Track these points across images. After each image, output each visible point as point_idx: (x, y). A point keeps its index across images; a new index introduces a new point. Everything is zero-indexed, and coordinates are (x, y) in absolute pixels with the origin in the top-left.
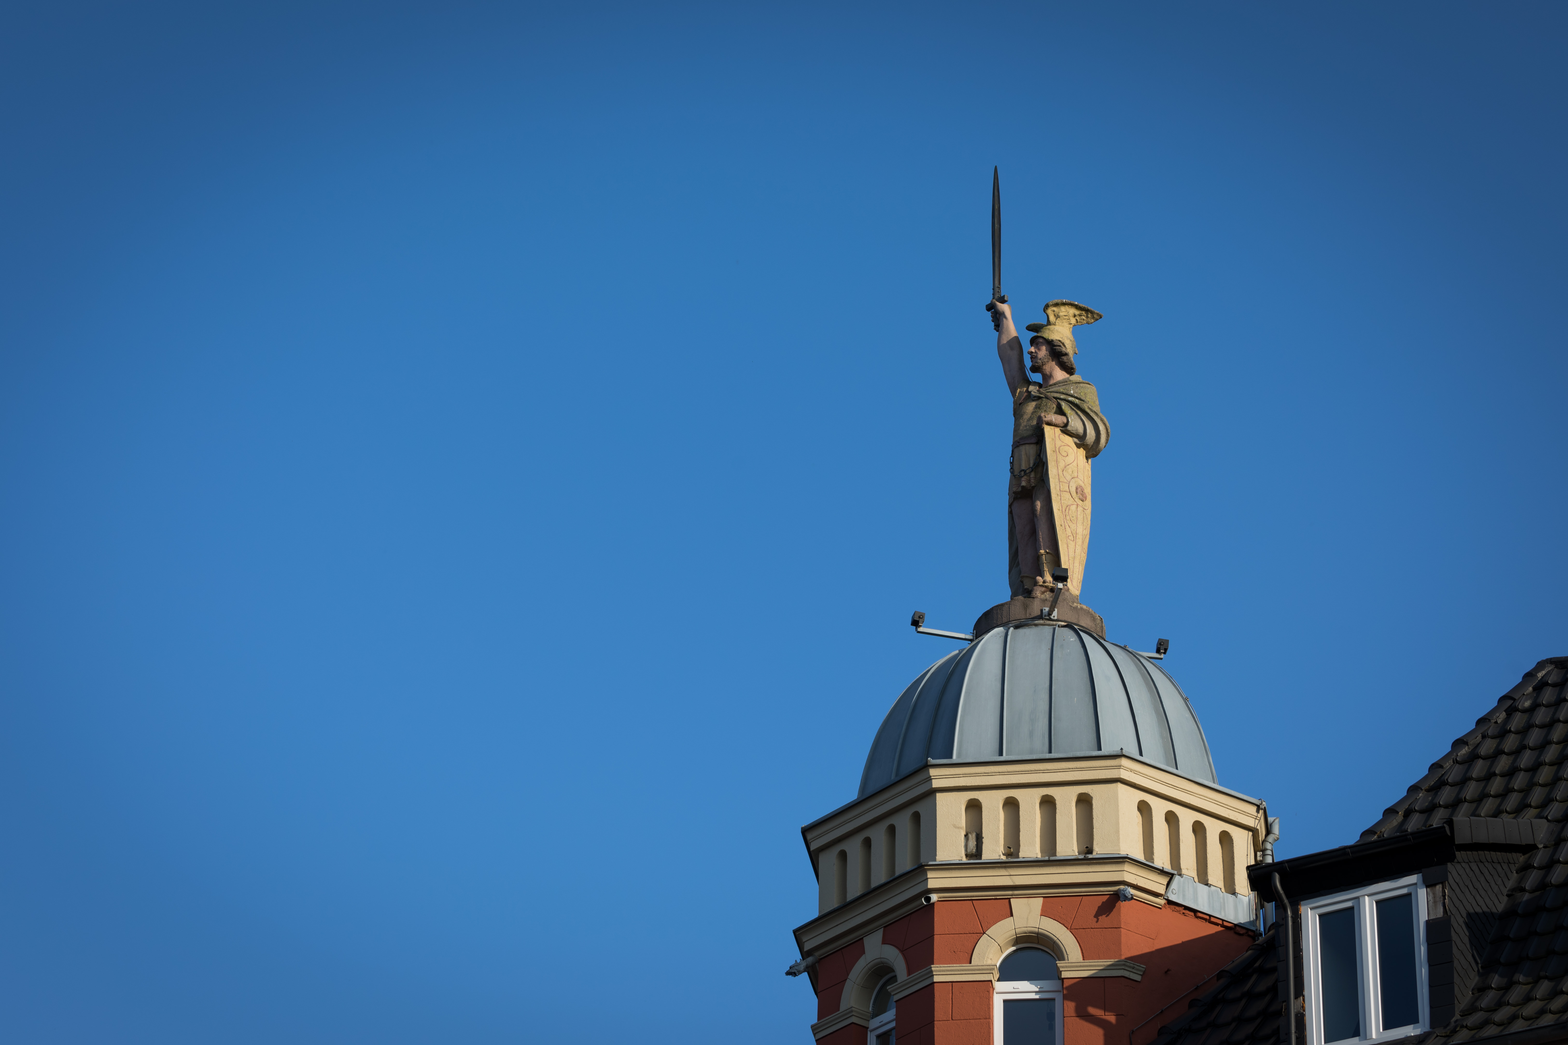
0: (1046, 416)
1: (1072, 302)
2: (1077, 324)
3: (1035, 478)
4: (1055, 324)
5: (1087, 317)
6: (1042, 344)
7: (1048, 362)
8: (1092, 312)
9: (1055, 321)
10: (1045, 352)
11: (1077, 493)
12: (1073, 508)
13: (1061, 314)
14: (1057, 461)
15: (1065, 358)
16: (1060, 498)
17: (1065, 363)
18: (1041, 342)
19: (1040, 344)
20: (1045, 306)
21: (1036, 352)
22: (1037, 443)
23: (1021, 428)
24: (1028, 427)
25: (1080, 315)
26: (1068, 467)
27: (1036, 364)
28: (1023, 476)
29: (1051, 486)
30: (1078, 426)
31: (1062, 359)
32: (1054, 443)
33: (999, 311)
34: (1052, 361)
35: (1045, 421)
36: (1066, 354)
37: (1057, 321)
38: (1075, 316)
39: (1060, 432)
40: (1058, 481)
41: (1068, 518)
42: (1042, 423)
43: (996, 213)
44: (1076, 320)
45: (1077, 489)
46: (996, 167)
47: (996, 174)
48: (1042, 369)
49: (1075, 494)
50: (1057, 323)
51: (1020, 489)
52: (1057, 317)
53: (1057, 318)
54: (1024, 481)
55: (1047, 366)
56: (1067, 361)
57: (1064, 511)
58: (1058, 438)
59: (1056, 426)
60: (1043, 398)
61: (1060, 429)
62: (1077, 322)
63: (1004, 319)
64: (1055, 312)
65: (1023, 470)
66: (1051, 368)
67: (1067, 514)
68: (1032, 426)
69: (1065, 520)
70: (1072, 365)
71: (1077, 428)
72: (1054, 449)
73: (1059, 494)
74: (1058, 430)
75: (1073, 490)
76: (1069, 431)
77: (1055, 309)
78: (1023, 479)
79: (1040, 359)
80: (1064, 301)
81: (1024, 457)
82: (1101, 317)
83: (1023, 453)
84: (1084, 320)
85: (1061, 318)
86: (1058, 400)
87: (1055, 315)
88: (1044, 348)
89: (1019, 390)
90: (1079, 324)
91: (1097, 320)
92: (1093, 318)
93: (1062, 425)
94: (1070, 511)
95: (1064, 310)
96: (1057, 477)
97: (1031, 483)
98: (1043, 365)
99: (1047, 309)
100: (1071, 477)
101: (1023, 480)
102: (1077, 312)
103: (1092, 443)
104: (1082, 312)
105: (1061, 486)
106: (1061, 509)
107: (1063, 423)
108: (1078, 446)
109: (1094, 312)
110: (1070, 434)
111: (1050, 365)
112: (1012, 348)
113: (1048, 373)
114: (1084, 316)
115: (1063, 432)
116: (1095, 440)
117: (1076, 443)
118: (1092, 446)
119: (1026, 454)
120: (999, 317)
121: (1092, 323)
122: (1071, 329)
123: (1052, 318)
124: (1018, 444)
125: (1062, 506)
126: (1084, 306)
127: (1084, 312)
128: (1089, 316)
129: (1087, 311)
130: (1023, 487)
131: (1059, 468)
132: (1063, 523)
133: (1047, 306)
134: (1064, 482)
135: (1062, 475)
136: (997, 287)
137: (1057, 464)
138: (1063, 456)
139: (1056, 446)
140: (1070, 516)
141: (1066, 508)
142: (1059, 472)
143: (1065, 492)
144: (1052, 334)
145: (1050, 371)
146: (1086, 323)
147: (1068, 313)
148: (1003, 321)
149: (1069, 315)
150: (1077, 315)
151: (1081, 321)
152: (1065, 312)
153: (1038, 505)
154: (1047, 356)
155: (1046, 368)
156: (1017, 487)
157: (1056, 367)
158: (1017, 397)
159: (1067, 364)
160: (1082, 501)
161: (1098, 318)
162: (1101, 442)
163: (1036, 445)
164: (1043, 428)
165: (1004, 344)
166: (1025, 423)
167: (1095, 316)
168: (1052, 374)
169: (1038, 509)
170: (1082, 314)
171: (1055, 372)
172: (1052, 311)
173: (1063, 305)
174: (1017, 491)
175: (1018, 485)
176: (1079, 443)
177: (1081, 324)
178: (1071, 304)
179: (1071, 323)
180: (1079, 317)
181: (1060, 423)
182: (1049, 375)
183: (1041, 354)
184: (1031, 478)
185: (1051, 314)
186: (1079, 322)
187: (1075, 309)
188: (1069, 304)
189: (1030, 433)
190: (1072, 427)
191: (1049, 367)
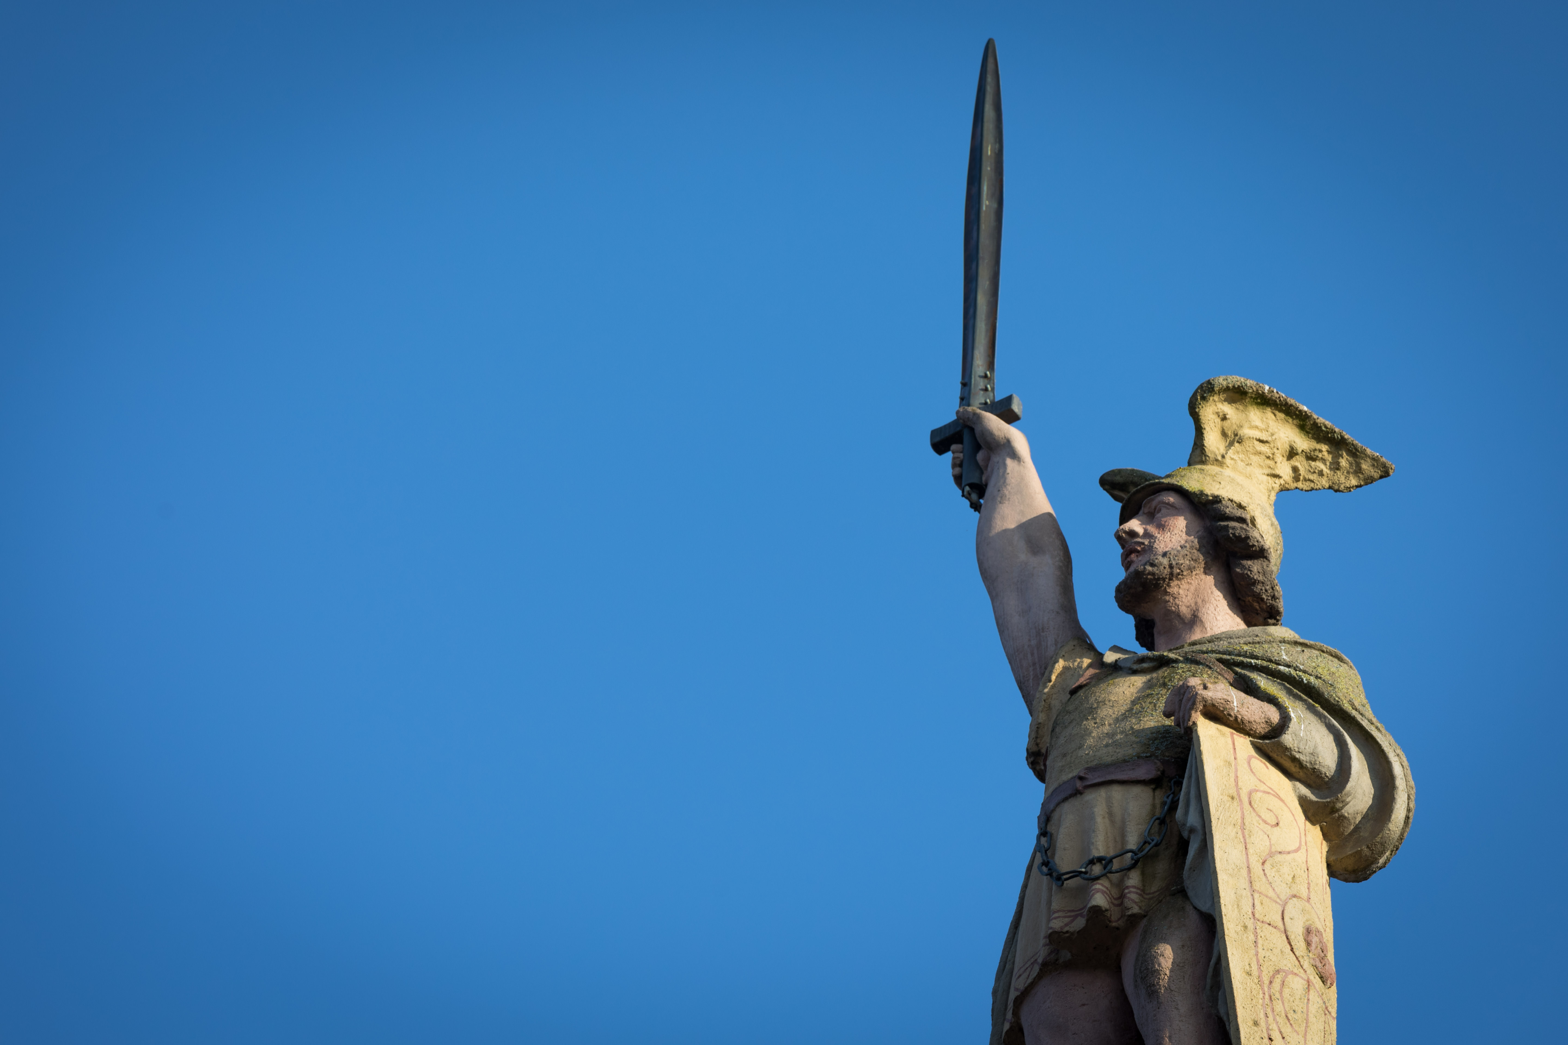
0: (1209, 685)
1: (1291, 401)
2: (1293, 485)
3: (1143, 891)
4: (1220, 462)
5: (1335, 467)
6: (1175, 510)
7: (1191, 569)
8: (1355, 453)
9: (1222, 450)
10: (1184, 535)
11: (1308, 944)
12: (1297, 984)
13: (1246, 432)
14: (1243, 829)
15: (1255, 567)
16: (1252, 937)
17: (1255, 582)
18: (1171, 506)
19: (1164, 511)
20: (1201, 387)
21: (1147, 535)
22: (1155, 783)
23: (1090, 741)
24: (1119, 737)
25: (1310, 457)
26: (1279, 858)
27: (1149, 568)
28: (1097, 878)
29: (1222, 894)
30: (1318, 741)
31: (1243, 567)
32: (1232, 775)
33: (991, 434)
34: (1205, 573)
35: (1204, 700)
36: (1261, 554)
37: (1231, 453)
38: (1292, 454)
39: (1252, 751)
40: (1247, 885)
41: (1279, 1007)
42: (1193, 706)
44: (1295, 470)
45: (1308, 931)
46: (989, 50)
47: (990, 60)
48: (1166, 593)
49: (1303, 945)
50: (1228, 461)
51: (1080, 923)
52: (1233, 439)
53: (1231, 444)
54: (1103, 892)
55: (1184, 585)
56: (1261, 578)
57: (1267, 982)
58: (1246, 765)
59: (1239, 726)
60: (1176, 661)
61: (1252, 743)
62: (1296, 478)
63: (1009, 462)
64: (1226, 424)
65: (1100, 859)
66: (1197, 591)
67: (1278, 995)
68: (1137, 733)
69: (1269, 1011)
70: (1274, 597)
71: (1316, 747)
72: (1233, 792)
73: (1250, 926)
74: (1244, 743)
75: (1297, 931)
76: (1287, 749)
77: (1227, 409)
78: (1098, 886)
79: (1165, 555)
80: (1267, 388)
81: (1101, 822)
82: (1385, 474)
83: (1100, 811)
84: (1321, 474)
85: (1247, 443)
86: (1238, 670)
87: (1224, 434)
88: (1179, 524)
89: (1060, 664)
90: (1300, 485)
91: (1369, 480)
92: (1358, 471)
93: (1261, 729)
94: (1286, 991)
95: (1258, 423)
96: (1244, 872)
97: (1127, 903)
98: (1172, 576)
99: (1204, 398)
100: (1289, 892)
101: (1098, 891)
102: (1303, 443)
103: (1359, 818)
104: (1318, 446)
105: (1257, 903)
106: (1255, 973)
107: (1268, 722)
108: (1312, 813)
109: (1363, 452)
110: (1287, 764)
111: (1194, 581)
112: (1035, 548)
113: (1184, 610)
114: (1323, 460)
115: (1261, 751)
116: (1371, 807)
117: (1303, 802)
118: (1357, 828)
119: (1111, 814)
120: (988, 459)
121: (1349, 489)
122: (1273, 497)
123: (1213, 441)
124: (1079, 785)
125: (1260, 966)
126: (1328, 424)
127: (1324, 448)
128: (1344, 462)
129: (1337, 444)
130: (1097, 911)
131: (1251, 851)
132: (1262, 1015)
133: (1206, 390)
134: (1267, 897)
135: (1262, 872)
136: (980, 377)
137: (1244, 837)
138: (1260, 816)
139: (1240, 784)
140: (1286, 1005)
141: (1273, 976)
142: (1251, 860)
143: (1270, 927)
144: (1214, 484)
145: (1196, 603)
146: (1330, 488)
147: (1272, 435)
148: (1005, 465)
149: (1274, 441)
150: (1300, 451)
151: (1311, 477)
152: (1261, 430)
153: (1161, 960)
154: (1192, 547)
155: (1181, 591)
156: (1067, 920)
157: (1219, 593)
158: (1053, 687)
159: (1258, 588)
160: (1321, 978)
161: (1376, 475)
162: (1393, 817)
163: (1154, 790)
164: (1194, 724)
165: (1005, 531)
166: (1107, 727)
167: (1364, 466)
168: (1200, 615)
169: (1158, 972)
170: (1320, 451)
171: (1212, 608)
172: (1217, 413)
173: (1258, 404)
174: (1065, 929)
175: (1073, 914)
176: (1317, 802)
177: (1312, 485)
178: (1286, 403)
179: (1277, 472)
180: (1305, 462)
181: (1258, 720)
182: (1189, 616)
183: (1168, 540)
184: (1127, 887)
185: (1212, 425)
186: (1305, 480)
187: (1297, 430)
188: (1281, 405)
189: (1129, 751)
190: (1302, 739)
191: (1192, 588)
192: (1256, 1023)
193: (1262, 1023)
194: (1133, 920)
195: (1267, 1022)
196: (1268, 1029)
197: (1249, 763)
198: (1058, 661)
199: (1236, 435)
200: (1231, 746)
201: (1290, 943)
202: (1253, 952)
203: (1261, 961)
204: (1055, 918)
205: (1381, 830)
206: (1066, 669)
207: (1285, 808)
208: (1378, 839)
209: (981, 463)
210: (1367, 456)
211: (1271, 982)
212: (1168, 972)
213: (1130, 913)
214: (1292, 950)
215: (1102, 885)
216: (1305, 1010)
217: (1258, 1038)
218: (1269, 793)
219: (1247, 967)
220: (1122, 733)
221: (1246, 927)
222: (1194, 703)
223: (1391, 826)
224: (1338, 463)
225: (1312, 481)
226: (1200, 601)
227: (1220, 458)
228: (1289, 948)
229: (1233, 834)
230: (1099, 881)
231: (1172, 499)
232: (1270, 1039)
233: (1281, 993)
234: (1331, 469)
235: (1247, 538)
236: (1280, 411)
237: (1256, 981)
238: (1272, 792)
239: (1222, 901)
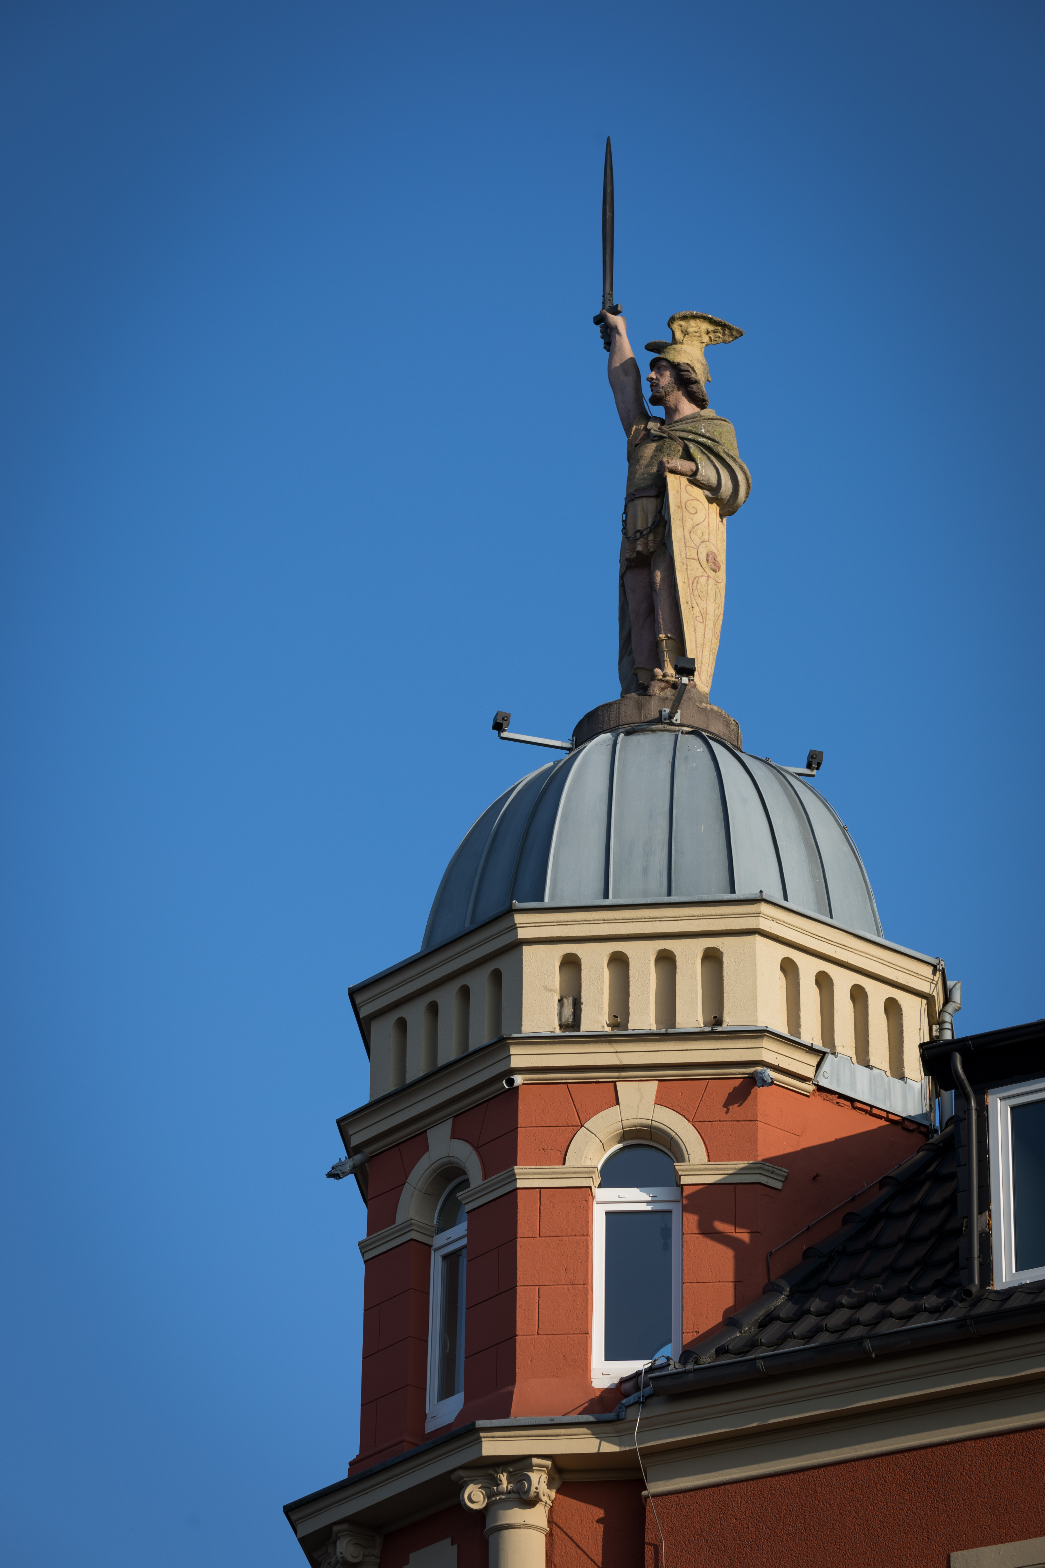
0: (670, 461)
1: (704, 315)
2: (710, 343)
3: (654, 541)
4: (682, 343)
5: (724, 334)
6: (666, 368)
7: (672, 391)
8: (730, 329)
9: (682, 338)
10: (669, 378)
11: (708, 561)
12: (703, 580)
13: (690, 330)
14: (682, 520)
15: (694, 387)
16: (685, 567)
17: (695, 393)
18: (664, 366)
19: (662, 368)
20: (670, 319)
21: (657, 379)
22: (657, 496)
23: (637, 476)
24: (646, 475)
25: (715, 332)
26: (697, 527)
27: (658, 394)
28: (639, 539)
29: (674, 551)
30: (710, 474)
31: (691, 388)
32: (679, 497)
33: (610, 324)
34: (678, 391)
35: (668, 468)
36: (696, 382)
37: (685, 339)
38: (708, 332)
39: (687, 483)
40: (683, 545)
41: (696, 593)
42: (665, 471)
43: (608, 198)
44: (710, 337)
45: (708, 556)
46: (608, 139)
47: (609, 147)
48: (665, 400)
49: (705, 562)
50: (684, 342)
51: (634, 555)
52: (685, 333)
53: (685, 336)
54: (641, 544)
55: (671, 396)
56: (697, 391)
57: (691, 584)
58: (685, 491)
59: (682, 474)
60: (666, 437)
61: (687, 479)
62: (711, 341)
63: (617, 335)
64: (682, 328)
65: (639, 531)
66: (676, 399)
67: (695, 588)
68: (651, 474)
69: (692, 596)
70: (703, 396)
71: (709, 477)
72: (679, 505)
73: (685, 562)
74: (684, 480)
75: (703, 557)
76: (698, 481)
77: (682, 323)
78: (639, 542)
79: (663, 388)
80: (695, 312)
81: (640, 514)
82: (741, 335)
83: (639, 509)
84: (719, 337)
85: (690, 334)
86: (685, 441)
87: (682, 332)
88: (667, 373)
89: (634, 428)
90: (713, 343)
91: (736, 338)
92: (732, 335)
93: (690, 473)
94: (699, 585)
95: (694, 325)
96: (683, 540)
97: (649, 548)
98: (666, 395)
99: (672, 323)
100: (700, 541)
101: (639, 544)
102: (711, 328)
103: (728, 497)
104: (717, 328)
105: (687, 551)
106: (687, 582)
107: (692, 471)
108: (710, 501)
109: (733, 328)
110: (700, 485)
111: (675, 395)
112: (626, 374)
113: (672, 406)
114: (720, 332)
115: (691, 481)
116: (732, 493)
117: (707, 497)
118: (728, 501)
119: (643, 510)
120: (611, 332)
121: (729, 342)
122: (703, 350)
123: (679, 335)
124: (633, 497)
125: (688, 578)
126: (719, 319)
127: (719, 328)
128: (727, 332)
129: (724, 326)
130: (638, 552)
131: (685, 529)
132: (689, 599)
133: (672, 320)
134: (691, 547)
135: (689, 537)
136: (608, 294)
137: (683, 524)
138: (689, 512)
139: (682, 500)
140: (699, 591)
141: (694, 581)
142: (685, 533)
143: (692, 560)
144: (679, 355)
145: (676, 403)
146: (723, 342)
147: (700, 328)
148: (615, 337)
149: (700, 331)
150: (711, 331)
151: (716, 339)
152: (695, 327)
153: (657, 578)
154: (672, 383)
155: (671, 399)
156: (631, 553)
157: (684, 398)
158: (632, 436)
159: (697, 394)
160: (714, 571)
161: (738, 336)
162: (739, 497)
163: (657, 499)
164: (666, 476)
165: (616, 367)
166: (643, 470)
167: (734, 333)
168: (678, 407)
169: (656, 582)
170: (718, 329)
171: (682, 404)
172: (679, 325)
173: (693, 318)
174: (631, 557)
175: (632, 550)
176: (711, 497)
177: (717, 342)
178: (703, 316)
179: (703, 341)
180: (713, 334)
181: (688, 470)
182: (674, 408)
183: (664, 381)
184: (649, 541)
185: (677, 329)
186: (714, 340)
187: (709, 324)
188: (701, 317)
189: (648, 482)
190: (704, 476)
191: (674, 397)
192: (687, 603)
193: (690, 602)
194: (652, 553)
195: (691, 601)
196: (692, 604)
197: (686, 489)
198: (633, 426)
199: (686, 332)
200: (679, 483)
201: (700, 564)
202: (686, 573)
203: (689, 576)
204: (627, 553)
205: (735, 502)
206: (636, 429)
207: (700, 503)
208: (735, 506)
209: (609, 333)
210: (734, 329)
211: (693, 584)
212: (659, 583)
213: (650, 551)
214: (701, 566)
215: (640, 541)
216: (706, 590)
217: (688, 609)
218: (693, 500)
219: (684, 580)
220: (647, 473)
221: (683, 563)
222: (665, 470)
223: (739, 500)
224: (725, 333)
225: (716, 341)
226: (677, 402)
227: (681, 341)
228: (700, 565)
229: (679, 524)
230: (639, 540)
231: (664, 364)
232: (693, 608)
233: (697, 587)
234: (723, 335)
235: (690, 378)
236: (701, 319)
237: (687, 585)
238: (694, 499)
239: (675, 554)
